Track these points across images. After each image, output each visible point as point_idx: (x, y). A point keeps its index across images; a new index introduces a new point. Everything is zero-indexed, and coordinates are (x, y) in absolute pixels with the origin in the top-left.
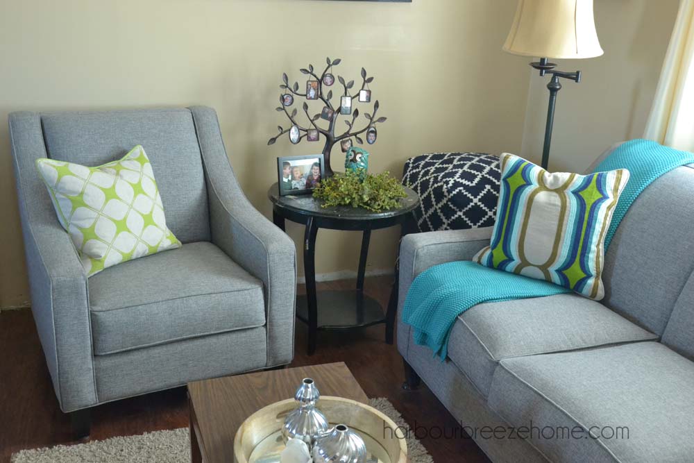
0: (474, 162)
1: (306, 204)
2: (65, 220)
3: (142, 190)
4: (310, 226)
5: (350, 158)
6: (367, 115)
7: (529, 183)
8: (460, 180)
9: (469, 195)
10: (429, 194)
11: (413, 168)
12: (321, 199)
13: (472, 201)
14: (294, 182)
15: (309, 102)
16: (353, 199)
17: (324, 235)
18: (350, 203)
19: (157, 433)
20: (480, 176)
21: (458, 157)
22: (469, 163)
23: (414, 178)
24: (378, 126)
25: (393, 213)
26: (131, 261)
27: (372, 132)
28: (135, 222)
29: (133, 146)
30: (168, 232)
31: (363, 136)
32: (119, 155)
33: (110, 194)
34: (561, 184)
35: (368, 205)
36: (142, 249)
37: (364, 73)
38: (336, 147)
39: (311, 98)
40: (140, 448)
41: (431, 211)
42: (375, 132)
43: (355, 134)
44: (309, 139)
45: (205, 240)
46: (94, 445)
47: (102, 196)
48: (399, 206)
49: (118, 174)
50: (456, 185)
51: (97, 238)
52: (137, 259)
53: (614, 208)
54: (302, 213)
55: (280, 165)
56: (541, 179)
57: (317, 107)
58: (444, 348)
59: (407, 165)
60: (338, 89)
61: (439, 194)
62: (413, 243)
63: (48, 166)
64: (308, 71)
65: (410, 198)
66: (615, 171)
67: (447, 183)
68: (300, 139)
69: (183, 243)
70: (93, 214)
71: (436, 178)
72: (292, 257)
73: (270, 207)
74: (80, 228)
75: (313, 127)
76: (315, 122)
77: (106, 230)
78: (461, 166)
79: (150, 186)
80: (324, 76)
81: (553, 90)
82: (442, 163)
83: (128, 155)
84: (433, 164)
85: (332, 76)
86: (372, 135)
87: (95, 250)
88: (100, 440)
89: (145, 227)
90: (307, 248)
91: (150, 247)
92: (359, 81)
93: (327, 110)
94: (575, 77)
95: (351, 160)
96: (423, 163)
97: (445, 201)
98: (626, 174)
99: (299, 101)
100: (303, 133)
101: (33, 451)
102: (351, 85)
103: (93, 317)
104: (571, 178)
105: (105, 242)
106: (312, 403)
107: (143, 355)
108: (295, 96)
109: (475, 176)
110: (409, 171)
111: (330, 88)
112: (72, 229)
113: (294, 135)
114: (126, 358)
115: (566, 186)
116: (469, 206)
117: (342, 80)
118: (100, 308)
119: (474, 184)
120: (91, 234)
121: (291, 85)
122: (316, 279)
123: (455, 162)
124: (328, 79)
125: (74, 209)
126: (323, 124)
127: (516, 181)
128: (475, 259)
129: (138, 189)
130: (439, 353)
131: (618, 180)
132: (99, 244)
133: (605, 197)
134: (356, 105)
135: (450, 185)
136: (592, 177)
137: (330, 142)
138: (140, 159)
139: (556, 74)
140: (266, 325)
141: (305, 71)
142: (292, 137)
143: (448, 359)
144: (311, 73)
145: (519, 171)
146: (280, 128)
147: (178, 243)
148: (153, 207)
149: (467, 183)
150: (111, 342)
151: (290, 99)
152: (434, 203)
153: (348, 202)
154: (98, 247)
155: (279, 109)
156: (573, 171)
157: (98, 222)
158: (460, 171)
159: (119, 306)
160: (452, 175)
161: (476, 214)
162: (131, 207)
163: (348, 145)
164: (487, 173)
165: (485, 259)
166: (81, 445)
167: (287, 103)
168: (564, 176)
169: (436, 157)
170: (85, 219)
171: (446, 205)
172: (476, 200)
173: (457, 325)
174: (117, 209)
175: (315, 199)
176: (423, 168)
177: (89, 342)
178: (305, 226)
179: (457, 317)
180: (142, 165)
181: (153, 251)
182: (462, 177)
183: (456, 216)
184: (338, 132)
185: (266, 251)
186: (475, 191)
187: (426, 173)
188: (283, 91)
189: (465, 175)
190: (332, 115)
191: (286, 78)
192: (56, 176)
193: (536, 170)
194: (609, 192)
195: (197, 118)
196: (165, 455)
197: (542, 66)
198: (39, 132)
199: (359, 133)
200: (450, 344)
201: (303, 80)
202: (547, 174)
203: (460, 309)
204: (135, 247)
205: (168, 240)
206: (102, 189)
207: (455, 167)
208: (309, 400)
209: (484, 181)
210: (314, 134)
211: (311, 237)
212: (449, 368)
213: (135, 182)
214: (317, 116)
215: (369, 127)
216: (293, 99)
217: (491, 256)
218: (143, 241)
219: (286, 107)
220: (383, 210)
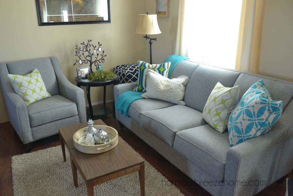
0: (133, 66)
1: (86, 81)
2: (17, 91)
3: (38, 81)
4: (87, 87)
5: (97, 67)
6: (101, 55)
7: (146, 68)
8: (129, 71)
9: (132, 75)
10: (121, 76)
11: (116, 69)
12: (90, 79)
13: (133, 76)
14: (82, 75)
15: (84, 53)
16: (99, 78)
17: (92, 88)
18: (99, 79)
19: (51, 148)
20: (135, 69)
21: (128, 65)
22: (131, 66)
23: (116, 72)
24: (105, 58)
25: (111, 81)
26: (37, 101)
27: (103, 59)
28: (37, 90)
29: (34, 69)
30: (47, 93)
31: (100, 61)
32: (31, 72)
33: (30, 82)
34: (154, 67)
35: (104, 79)
36: (40, 97)
37: (99, 43)
38: (93, 65)
39: (84, 51)
40: (47, 152)
41: (122, 80)
42: (104, 59)
43: (98, 61)
44: (85, 63)
45: (58, 94)
46: (34, 153)
47: (27, 84)
48: (112, 79)
49: (31, 77)
50: (128, 72)
51: (27, 95)
52: (39, 100)
53: (168, 72)
54: (85, 83)
55: (77, 71)
56: (149, 66)
57: (86, 54)
58: (128, 113)
59: (114, 69)
60: (92, 48)
61: (124, 75)
62: (117, 87)
63: (11, 76)
64: (83, 44)
65: (116, 77)
66: (167, 63)
67: (126, 72)
68: (82, 63)
69: (52, 96)
70: (25, 88)
71: (122, 71)
72: (83, 94)
73: (76, 83)
74: (22, 93)
75: (86, 60)
76: (87, 58)
77: (29, 92)
78: (129, 67)
79: (40, 79)
80: (87, 45)
81: (151, 43)
82: (124, 67)
83: (33, 72)
84: (122, 68)
85: (90, 45)
86: (103, 60)
87: (27, 99)
88: (35, 151)
89: (41, 91)
90: (88, 93)
91: (43, 97)
92: (98, 46)
93: (89, 54)
94: (155, 39)
95: (98, 68)
96: (119, 67)
97: (125, 77)
98: (170, 63)
99: (81, 52)
100: (83, 61)
101: (17, 156)
102: (96, 47)
103: (29, 116)
104: (156, 65)
105: (30, 96)
106: (92, 125)
107: (44, 126)
108: (80, 51)
109: (133, 69)
110: (115, 70)
111: (90, 48)
112: (20, 93)
113: (80, 62)
114: (40, 127)
115: (155, 67)
116: (132, 78)
117: (93, 46)
118: (31, 113)
119: (133, 71)
120: (25, 94)
121: (78, 48)
122: (92, 105)
123: (128, 66)
124: (89, 46)
125: (20, 87)
126: (89, 58)
127: (143, 67)
128: (134, 90)
129: (37, 81)
130: (127, 115)
131: (168, 65)
132: (28, 97)
133: (165, 69)
134: (98, 52)
135: (127, 72)
136: (161, 65)
137: (91, 63)
138: (37, 72)
139: (151, 39)
140: (78, 115)
141: (82, 44)
142: (80, 63)
143: (129, 117)
144: (84, 44)
145: (143, 65)
146: (76, 60)
147: (50, 96)
148: (42, 86)
149: (131, 71)
150: (35, 123)
151: (78, 52)
152: (123, 78)
153: (98, 79)
154: (28, 98)
155: (75, 55)
156: (157, 64)
157: (27, 91)
158: (129, 68)
159: (36, 112)
160: (127, 69)
161: (135, 80)
162: (36, 86)
163: (96, 64)
164: (137, 68)
165: (137, 90)
166: (30, 153)
167: (78, 53)
168: (154, 65)
169: (122, 66)
170: (23, 90)
171: (126, 78)
172: (134, 76)
173: (130, 107)
174: (32, 87)
175: (89, 79)
176: (119, 69)
177: (29, 123)
178: (86, 87)
179: (130, 105)
180: (38, 74)
181: (44, 98)
182: (129, 70)
183: (129, 81)
184: (93, 60)
185: (76, 93)
186: (134, 73)
187: (120, 70)
188: (76, 50)
189: (130, 69)
190: (91, 55)
191: (77, 46)
192: (14, 79)
193: (147, 64)
194: (166, 68)
195: (52, 60)
196: (54, 152)
197: (146, 37)
198: (6, 68)
199: (99, 60)
200: (129, 112)
201: (82, 46)
202: (150, 65)
203: (131, 102)
204: (38, 97)
205: (47, 95)
206: (27, 81)
207: (128, 67)
208: (91, 124)
209: (136, 70)
210: (86, 62)
211: (88, 90)
212: (130, 119)
213: (36, 79)
214: (87, 56)
215: (102, 58)
216: (79, 52)
217: (138, 88)
218: (40, 95)
219: (78, 55)
220: (108, 80)
